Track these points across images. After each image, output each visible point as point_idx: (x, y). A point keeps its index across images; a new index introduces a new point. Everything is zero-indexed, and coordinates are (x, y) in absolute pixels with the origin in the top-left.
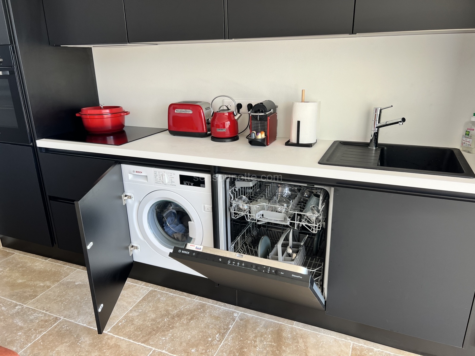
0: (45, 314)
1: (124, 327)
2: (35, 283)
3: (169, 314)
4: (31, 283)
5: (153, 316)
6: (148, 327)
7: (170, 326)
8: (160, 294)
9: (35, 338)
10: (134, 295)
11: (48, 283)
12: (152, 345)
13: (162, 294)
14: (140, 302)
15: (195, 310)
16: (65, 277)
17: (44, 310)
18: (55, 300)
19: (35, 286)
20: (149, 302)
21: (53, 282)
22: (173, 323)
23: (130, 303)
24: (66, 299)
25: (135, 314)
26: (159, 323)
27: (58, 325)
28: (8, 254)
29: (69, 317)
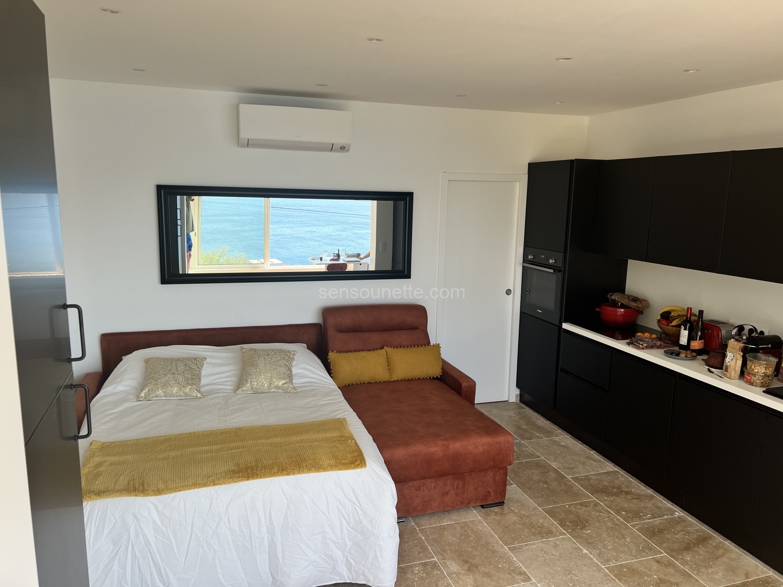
0: (533, 451)
1: (581, 480)
2: (534, 432)
3: (620, 489)
4: (530, 431)
5: (607, 484)
6: (599, 488)
7: (616, 495)
8: (622, 476)
9: (522, 460)
10: (601, 468)
11: (542, 436)
12: (595, 497)
13: (623, 476)
14: (602, 473)
15: (643, 496)
16: (555, 437)
17: (533, 448)
18: (542, 446)
19: (532, 433)
20: (610, 476)
21: (546, 437)
22: (620, 494)
23: (594, 470)
24: (550, 449)
25: (594, 477)
26: (609, 489)
27: (538, 460)
28: (522, 408)
29: (548, 459)
